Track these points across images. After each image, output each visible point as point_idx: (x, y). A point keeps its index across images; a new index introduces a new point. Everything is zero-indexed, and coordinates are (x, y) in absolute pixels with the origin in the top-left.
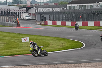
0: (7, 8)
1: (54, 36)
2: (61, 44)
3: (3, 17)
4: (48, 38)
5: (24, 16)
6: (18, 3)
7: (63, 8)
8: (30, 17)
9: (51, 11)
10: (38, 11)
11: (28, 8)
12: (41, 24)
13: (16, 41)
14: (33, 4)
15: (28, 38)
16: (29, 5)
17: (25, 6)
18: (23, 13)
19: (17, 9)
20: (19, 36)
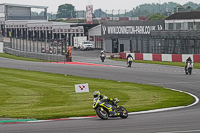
0: (47, 25)
1: (139, 82)
2: (151, 97)
3: (40, 44)
4: (127, 86)
5: (81, 41)
6: (68, 16)
7: (156, 28)
8: (92, 45)
9: (133, 31)
10: (107, 32)
11: (88, 27)
12: (112, 57)
13: (64, 91)
14: (98, 19)
15: (86, 85)
16: (91, 20)
17: (83, 21)
18: (78, 35)
19: (65, 28)
20: (69, 80)
